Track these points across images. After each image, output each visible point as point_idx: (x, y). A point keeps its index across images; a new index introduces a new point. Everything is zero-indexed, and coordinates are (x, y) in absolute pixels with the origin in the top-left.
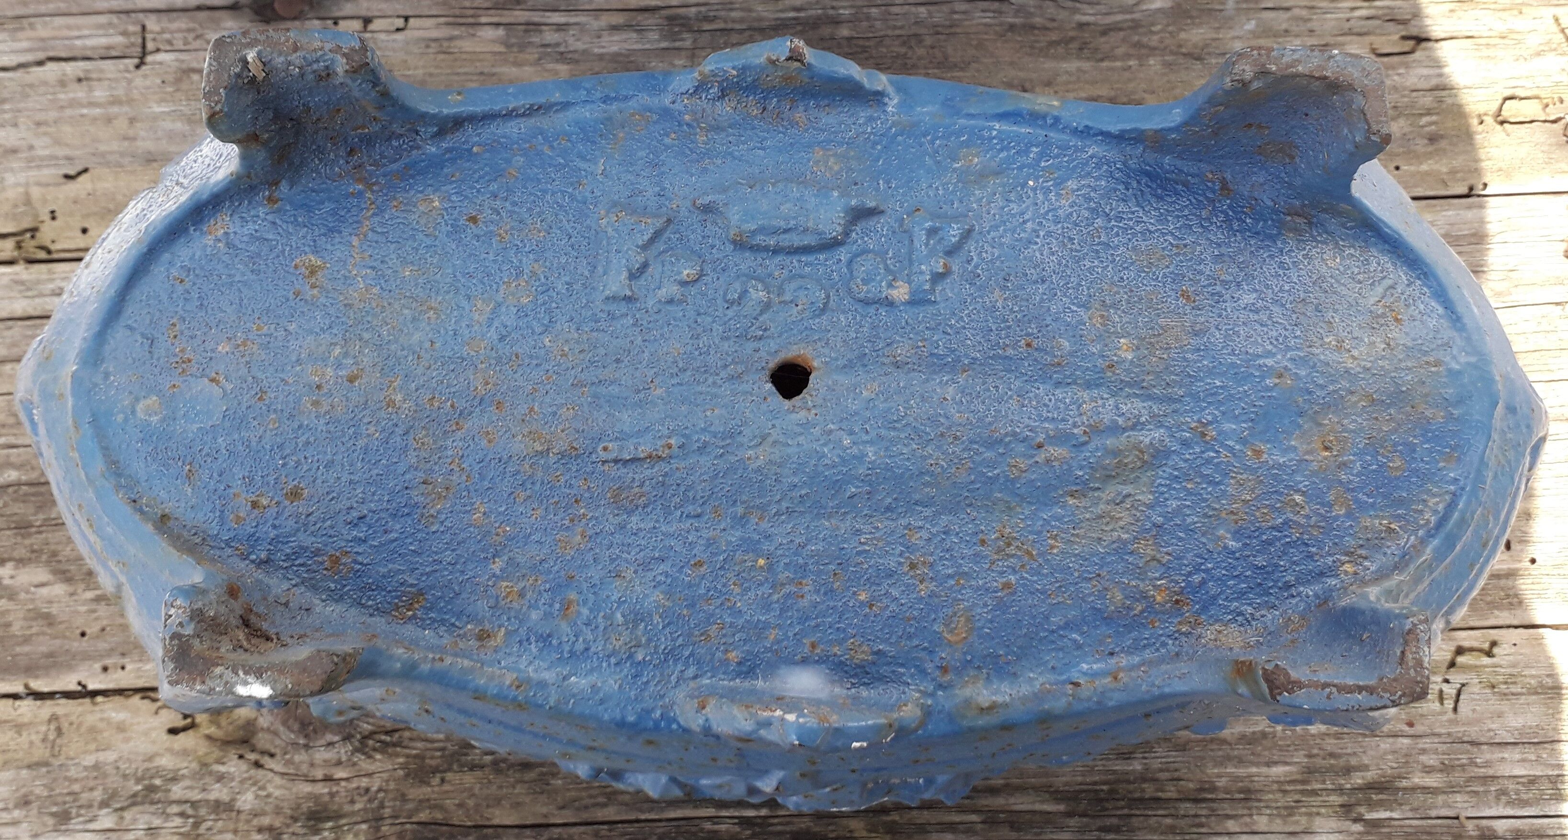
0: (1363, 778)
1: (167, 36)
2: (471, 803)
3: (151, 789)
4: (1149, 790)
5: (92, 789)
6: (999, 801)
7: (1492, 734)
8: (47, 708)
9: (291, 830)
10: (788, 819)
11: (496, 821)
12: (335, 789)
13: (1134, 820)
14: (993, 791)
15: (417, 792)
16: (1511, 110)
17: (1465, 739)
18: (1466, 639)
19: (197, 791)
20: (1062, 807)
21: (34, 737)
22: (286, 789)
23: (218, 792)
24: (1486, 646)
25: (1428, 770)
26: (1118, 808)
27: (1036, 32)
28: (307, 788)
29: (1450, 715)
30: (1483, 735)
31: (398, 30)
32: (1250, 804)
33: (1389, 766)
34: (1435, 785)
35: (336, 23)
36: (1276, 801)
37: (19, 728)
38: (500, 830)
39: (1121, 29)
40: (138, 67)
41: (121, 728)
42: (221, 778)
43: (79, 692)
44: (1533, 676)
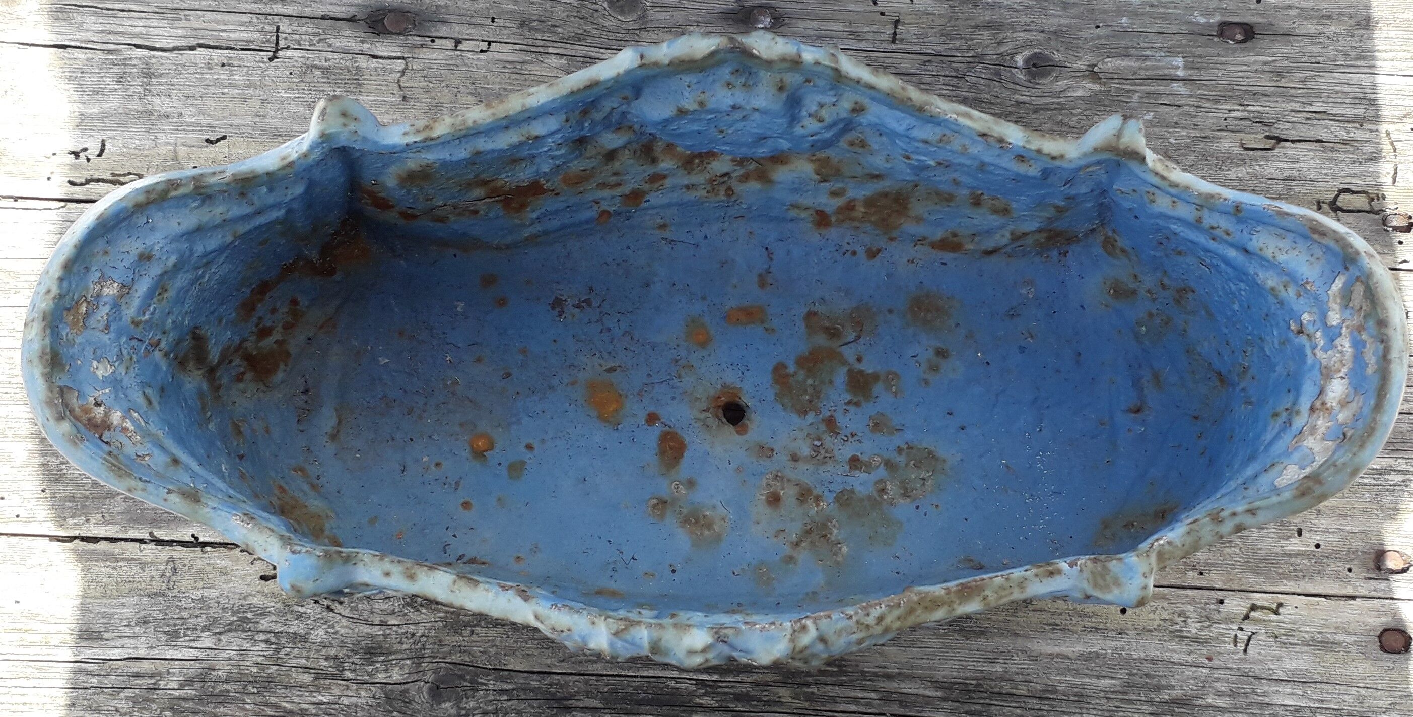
0: (1169, 695)
1: (297, 37)
2: (493, 651)
3: (245, 620)
4: (1007, 688)
5: (197, 617)
6: (892, 685)
7: (1271, 672)
8: (165, 553)
9: (351, 660)
10: (733, 684)
11: (510, 667)
12: (388, 632)
13: (993, 708)
14: (889, 677)
15: (451, 640)
16: (1345, 200)
17: (1251, 674)
18: (1259, 599)
19: (279, 625)
20: (939, 694)
21: (154, 573)
22: (350, 628)
23: (297, 627)
24: (1274, 606)
25: (1219, 694)
26: (981, 698)
27: (983, 105)
28: (367, 629)
29: (1241, 655)
30: (1264, 673)
31: (482, 51)
32: (1082, 705)
33: (1190, 688)
34: (1224, 705)
35: (433, 41)
36: (1102, 705)
37: (143, 565)
38: (512, 673)
39: (1048, 110)
40: (271, 59)
41: (223, 572)
42: (299, 616)
43: (192, 542)
44: (1306, 632)
